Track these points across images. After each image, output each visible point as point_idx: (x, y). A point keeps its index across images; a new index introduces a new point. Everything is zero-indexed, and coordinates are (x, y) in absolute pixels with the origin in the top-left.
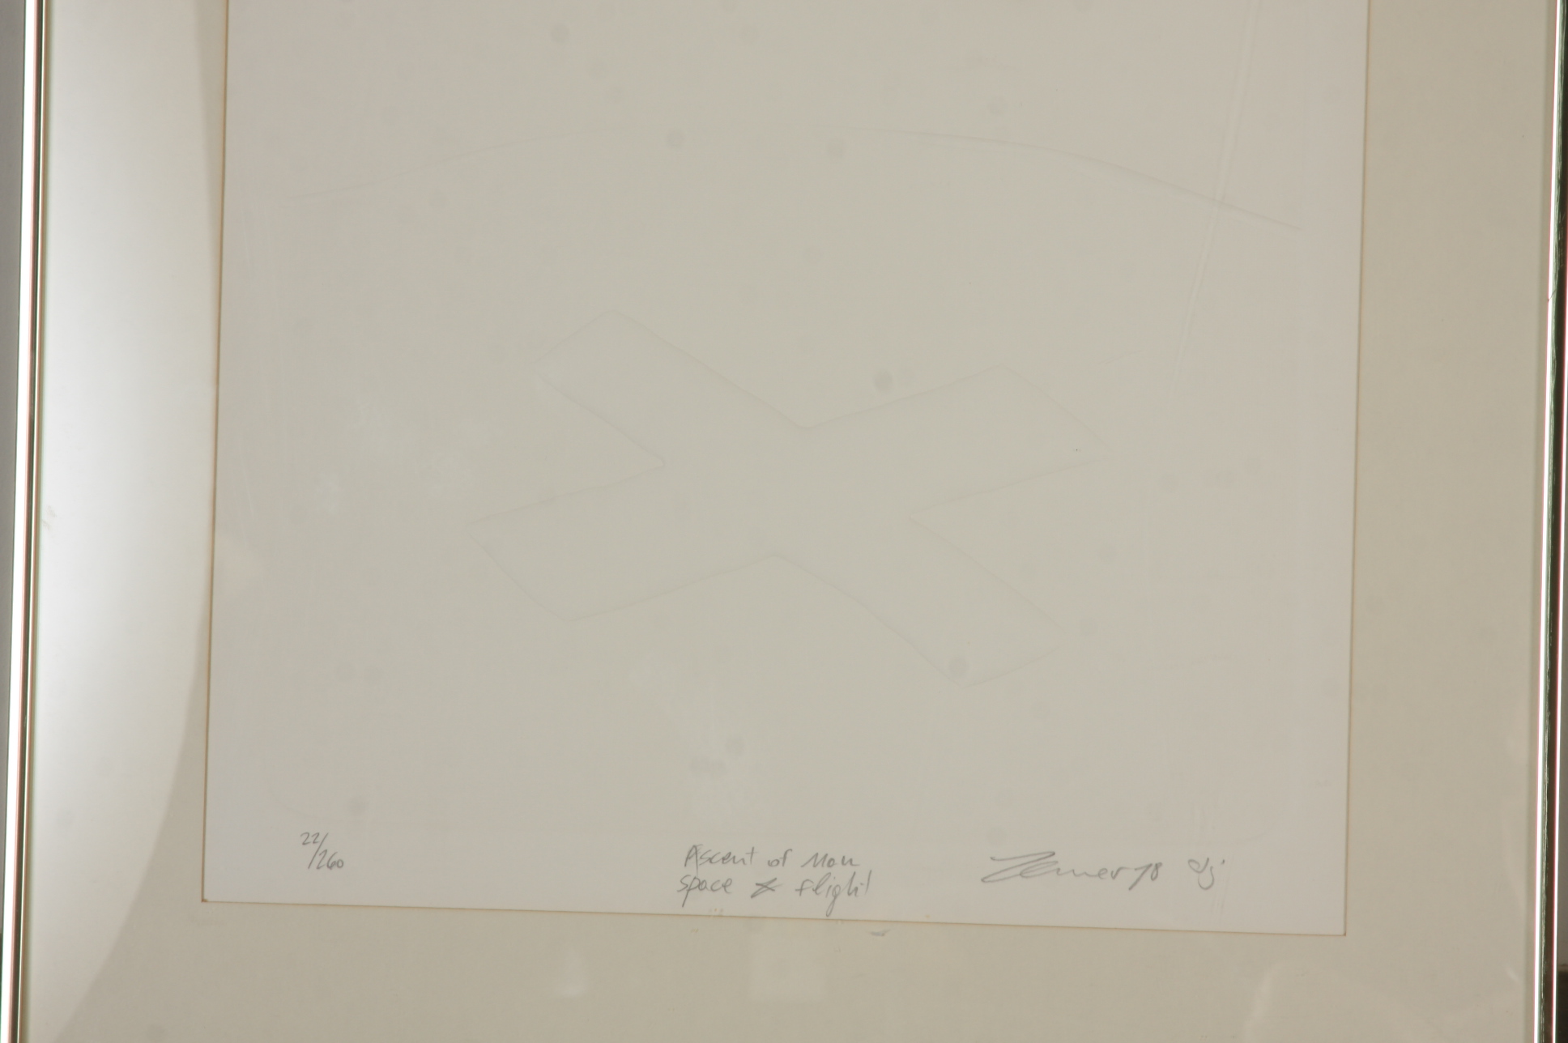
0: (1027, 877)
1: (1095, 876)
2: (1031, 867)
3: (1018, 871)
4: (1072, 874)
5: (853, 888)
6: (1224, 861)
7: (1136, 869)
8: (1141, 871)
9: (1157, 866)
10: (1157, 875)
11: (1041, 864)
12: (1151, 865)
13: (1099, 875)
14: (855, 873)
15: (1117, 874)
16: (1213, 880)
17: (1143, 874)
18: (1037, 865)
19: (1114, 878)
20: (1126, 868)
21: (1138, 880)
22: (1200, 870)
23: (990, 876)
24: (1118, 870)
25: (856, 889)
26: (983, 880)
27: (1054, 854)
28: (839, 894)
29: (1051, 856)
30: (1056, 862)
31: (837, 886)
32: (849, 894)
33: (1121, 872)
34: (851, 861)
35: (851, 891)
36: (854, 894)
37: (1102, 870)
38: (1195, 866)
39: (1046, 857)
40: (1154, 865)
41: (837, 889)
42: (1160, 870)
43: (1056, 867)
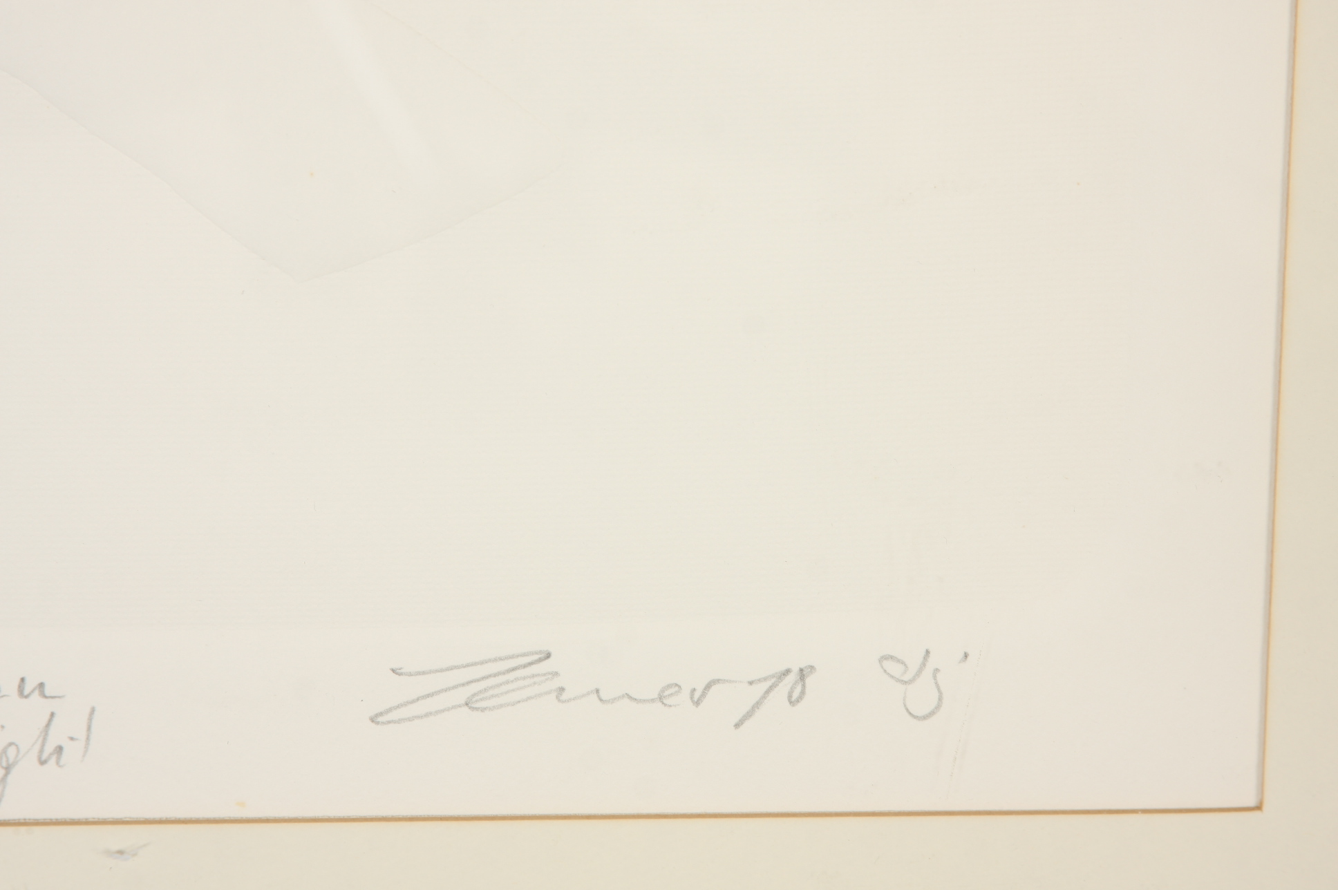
0: (483, 710)
1: (653, 700)
2: (492, 688)
3: (462, 694)
4: (595, 696)
5: (49, 748)
6: (966, 656)
7: (751, 683)
8: (765, 686)
9: (802, 674)
10: (803, 693)
11: (517, 679)
12: (788, 672)
13: (661, 698)
14: (52, 715)
15: (704, 694)
16: (940, 699)
17: (768, 692)
18: (507, 682)
19: (697, 703)
20: (724, 681)
21: (757, 705)
22: (907, 677)
23: (390, 710)
24: (708, 687)
25: (59, 749)
26: (372, 720)
27: (548, 656)
28: (15, 763)
29: (540, 660)
30: (556, 674)
31: (11, 744)
32: (43, 763)
33: (714, 688)
34: (41, 685)
35: (44, 756)
36: (53, 759)
37: (669, 686)
38: (895, 669)
39: (530, 664)
40: (796, 670)
41: (12, 752)
42: (809, 681)
43: (556, 683)
